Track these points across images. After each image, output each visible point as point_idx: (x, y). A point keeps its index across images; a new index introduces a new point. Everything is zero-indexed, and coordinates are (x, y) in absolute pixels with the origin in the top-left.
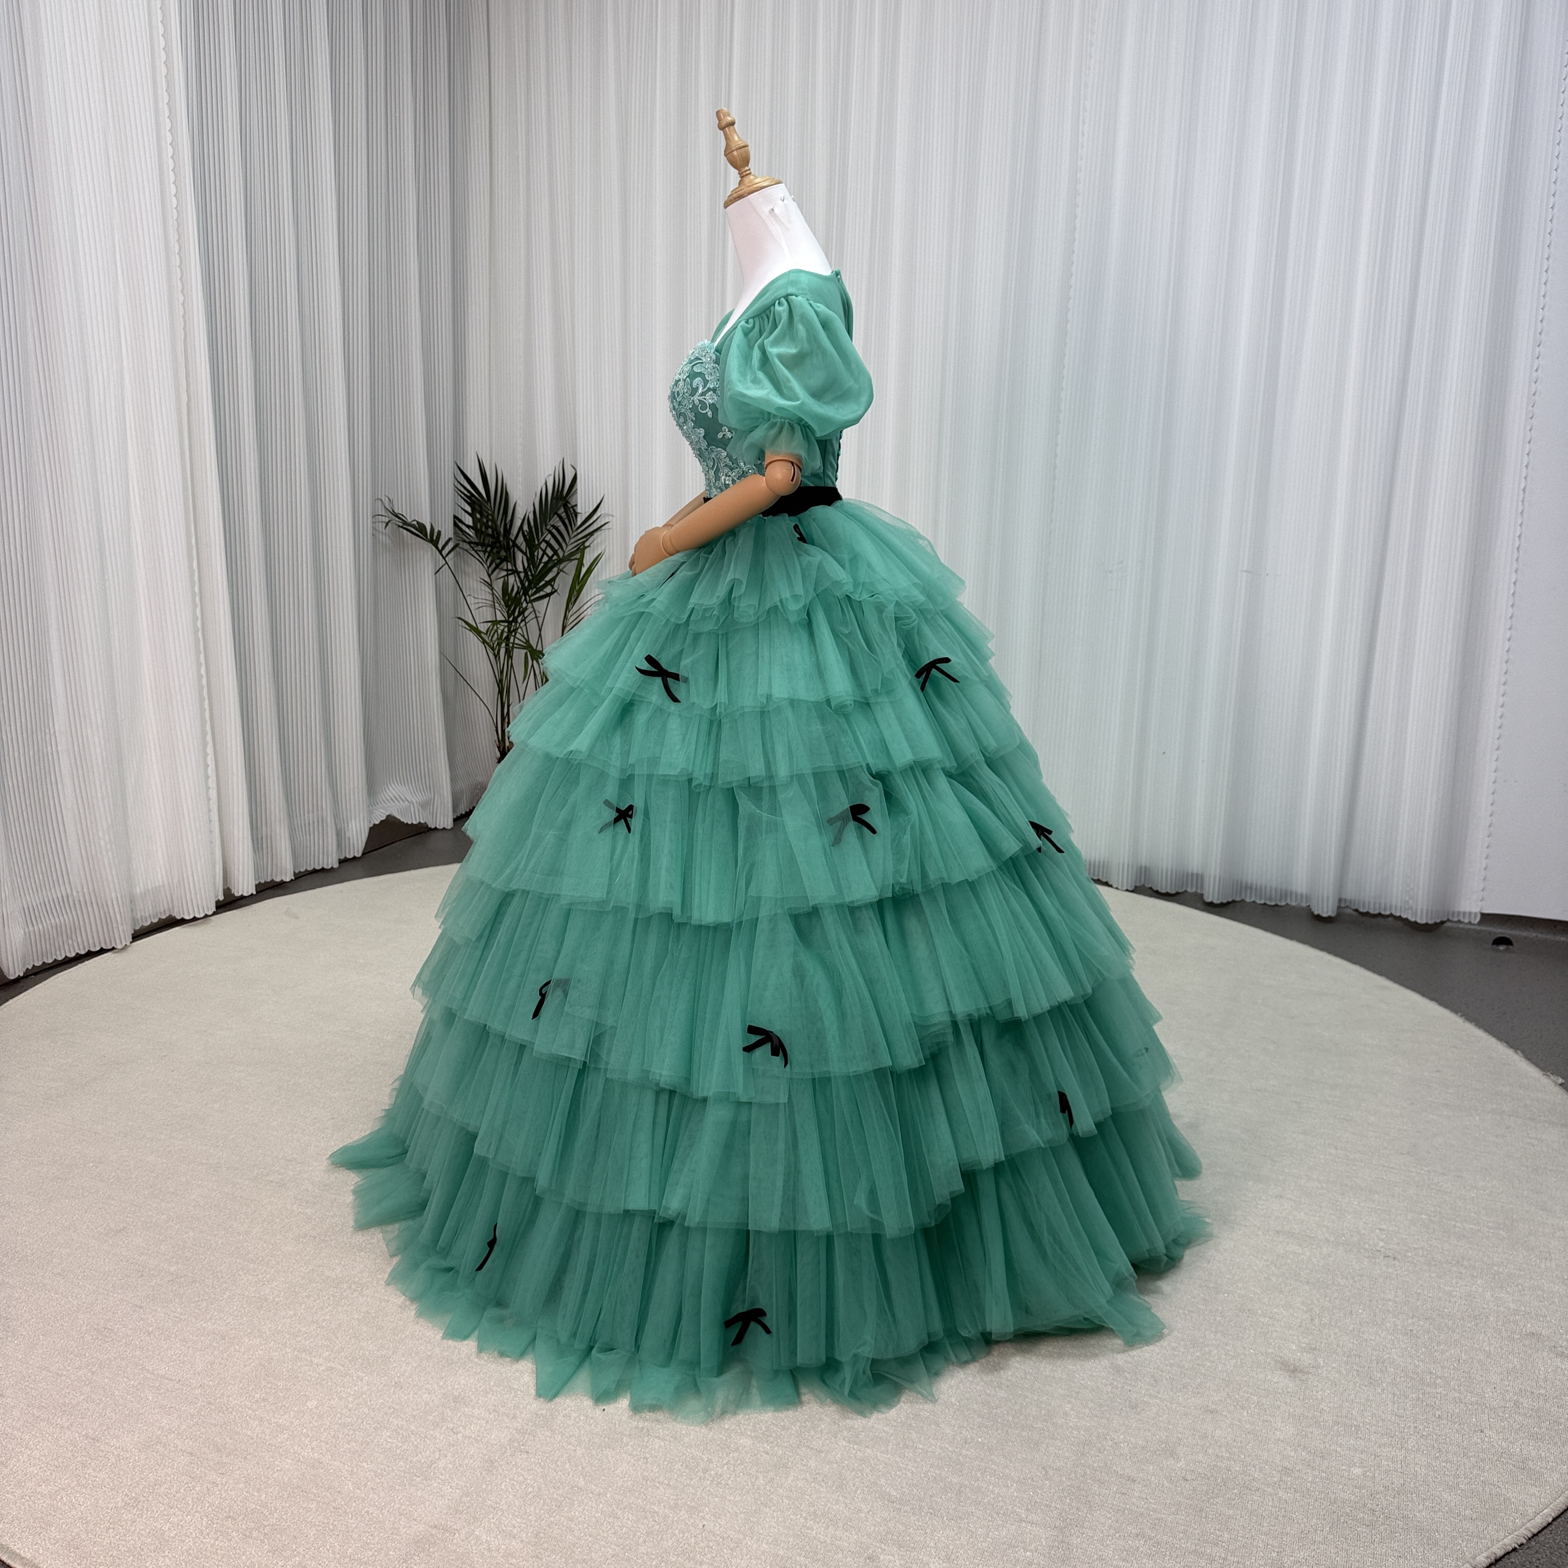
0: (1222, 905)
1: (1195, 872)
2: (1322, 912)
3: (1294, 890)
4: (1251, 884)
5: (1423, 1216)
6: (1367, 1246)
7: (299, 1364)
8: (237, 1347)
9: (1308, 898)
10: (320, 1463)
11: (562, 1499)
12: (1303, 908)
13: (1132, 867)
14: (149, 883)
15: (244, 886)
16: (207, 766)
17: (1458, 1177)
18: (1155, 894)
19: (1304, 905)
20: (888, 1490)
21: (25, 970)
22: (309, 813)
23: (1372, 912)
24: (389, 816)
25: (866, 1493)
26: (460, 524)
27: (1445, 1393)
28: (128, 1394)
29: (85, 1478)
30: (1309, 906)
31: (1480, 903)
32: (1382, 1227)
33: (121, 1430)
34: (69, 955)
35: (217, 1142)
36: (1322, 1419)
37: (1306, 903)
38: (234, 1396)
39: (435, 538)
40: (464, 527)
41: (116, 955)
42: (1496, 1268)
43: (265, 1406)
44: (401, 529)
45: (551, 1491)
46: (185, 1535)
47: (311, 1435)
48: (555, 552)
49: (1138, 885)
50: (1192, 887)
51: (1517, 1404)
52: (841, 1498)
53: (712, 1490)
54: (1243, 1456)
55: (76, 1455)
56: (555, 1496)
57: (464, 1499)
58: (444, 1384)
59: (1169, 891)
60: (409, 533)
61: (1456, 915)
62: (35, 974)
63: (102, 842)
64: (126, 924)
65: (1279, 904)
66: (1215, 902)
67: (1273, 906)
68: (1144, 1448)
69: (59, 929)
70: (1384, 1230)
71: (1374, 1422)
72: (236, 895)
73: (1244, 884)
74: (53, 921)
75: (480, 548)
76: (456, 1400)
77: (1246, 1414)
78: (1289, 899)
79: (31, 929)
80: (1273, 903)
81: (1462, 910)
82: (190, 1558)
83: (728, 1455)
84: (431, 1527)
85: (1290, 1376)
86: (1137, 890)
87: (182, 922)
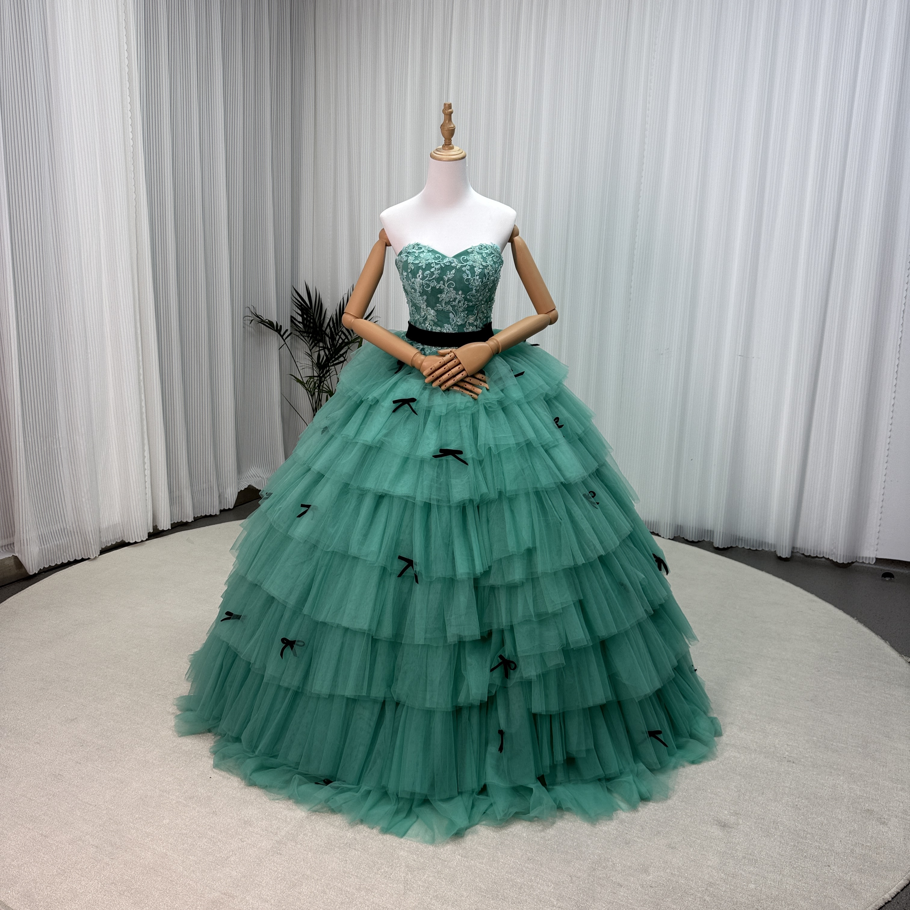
0: (724, 549)
1: (709, 529)
2: (782, 555)
3: (767, 541)
4: (742, 537)
5: (815, 738)
6: (778, 755)
7: (162, 799)
8: (129, 788)
9: (775, 546)
10: (166, 855)
11: (297, 881)
12: (772, 552)
13: (672, 525)
14: (111, 522)
15: (165, 524)
16: (144, 457)
17: (839, 715)
18: (685, 541)
19: (773, 550)
20: (480, 884)
21: (39, 570)
22: (203, 484)
23: (812, 555)
24: (249, 486)
25: (467, 886)
26: (295, 321)
27: (811, 843)
28: (67, 812)
29: (38, 858)
30: (776, 551)
31: (875, 552)
32: (789, 744)
33: (61, 832)
34: (64, 562)
35: (133, 671)
36: (736, 855)
37: (774, 549)
38: (124, 816)
39: (279, 328)
40: (297, 323)
41: (91, 562)
42: (853, 770)
43: (140, 821)
44: (260, 324)
45: (291, 877)
46: (88, 892)
47: (163, 839)
48: (347, 337)
49: (676, 536)
50: (707, 538)
51: (852, 851)
52: (453, 888)
53: (381, 880)
54: (686, 875)
55: (35, 844)
56: (293, 879)
57: (243, 879)
58: (240, 813)
59: (694, 540)
60: (265, 326)
61: (861, 559)
62: (45, 572)
63: (84, 500)
64: (96, 545)
65: (758, 549)
66: (720, 547)
67: (755, 550)
68: (630, 867)
69: (59, 547)
70: (789, 745)
71: (766, 858)
72: (160, 529)
73: (738, 537)
74: (55, 542)
75: (305, 334)
76: (245, 822)
77: (692, 850)
78: (764, 546)
79: (43, 547)
80: (755, 549)
81: (865, 556)
82: (89, 905)
83: (392, 861)
84: (222, 894)
85: (721, 829)
86: (675, 539)
87: (129, 544)
